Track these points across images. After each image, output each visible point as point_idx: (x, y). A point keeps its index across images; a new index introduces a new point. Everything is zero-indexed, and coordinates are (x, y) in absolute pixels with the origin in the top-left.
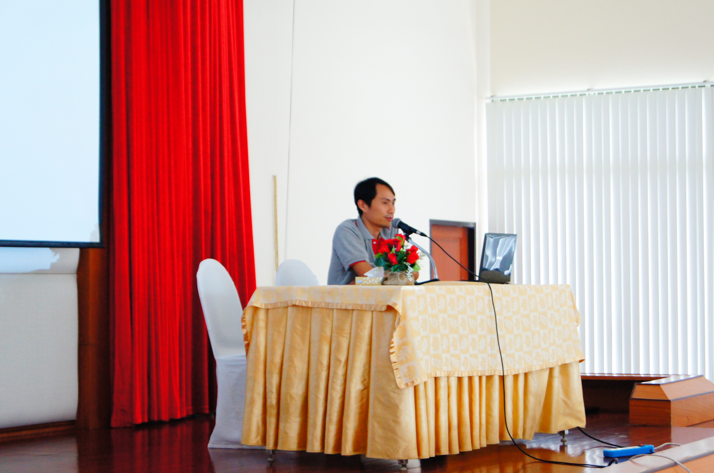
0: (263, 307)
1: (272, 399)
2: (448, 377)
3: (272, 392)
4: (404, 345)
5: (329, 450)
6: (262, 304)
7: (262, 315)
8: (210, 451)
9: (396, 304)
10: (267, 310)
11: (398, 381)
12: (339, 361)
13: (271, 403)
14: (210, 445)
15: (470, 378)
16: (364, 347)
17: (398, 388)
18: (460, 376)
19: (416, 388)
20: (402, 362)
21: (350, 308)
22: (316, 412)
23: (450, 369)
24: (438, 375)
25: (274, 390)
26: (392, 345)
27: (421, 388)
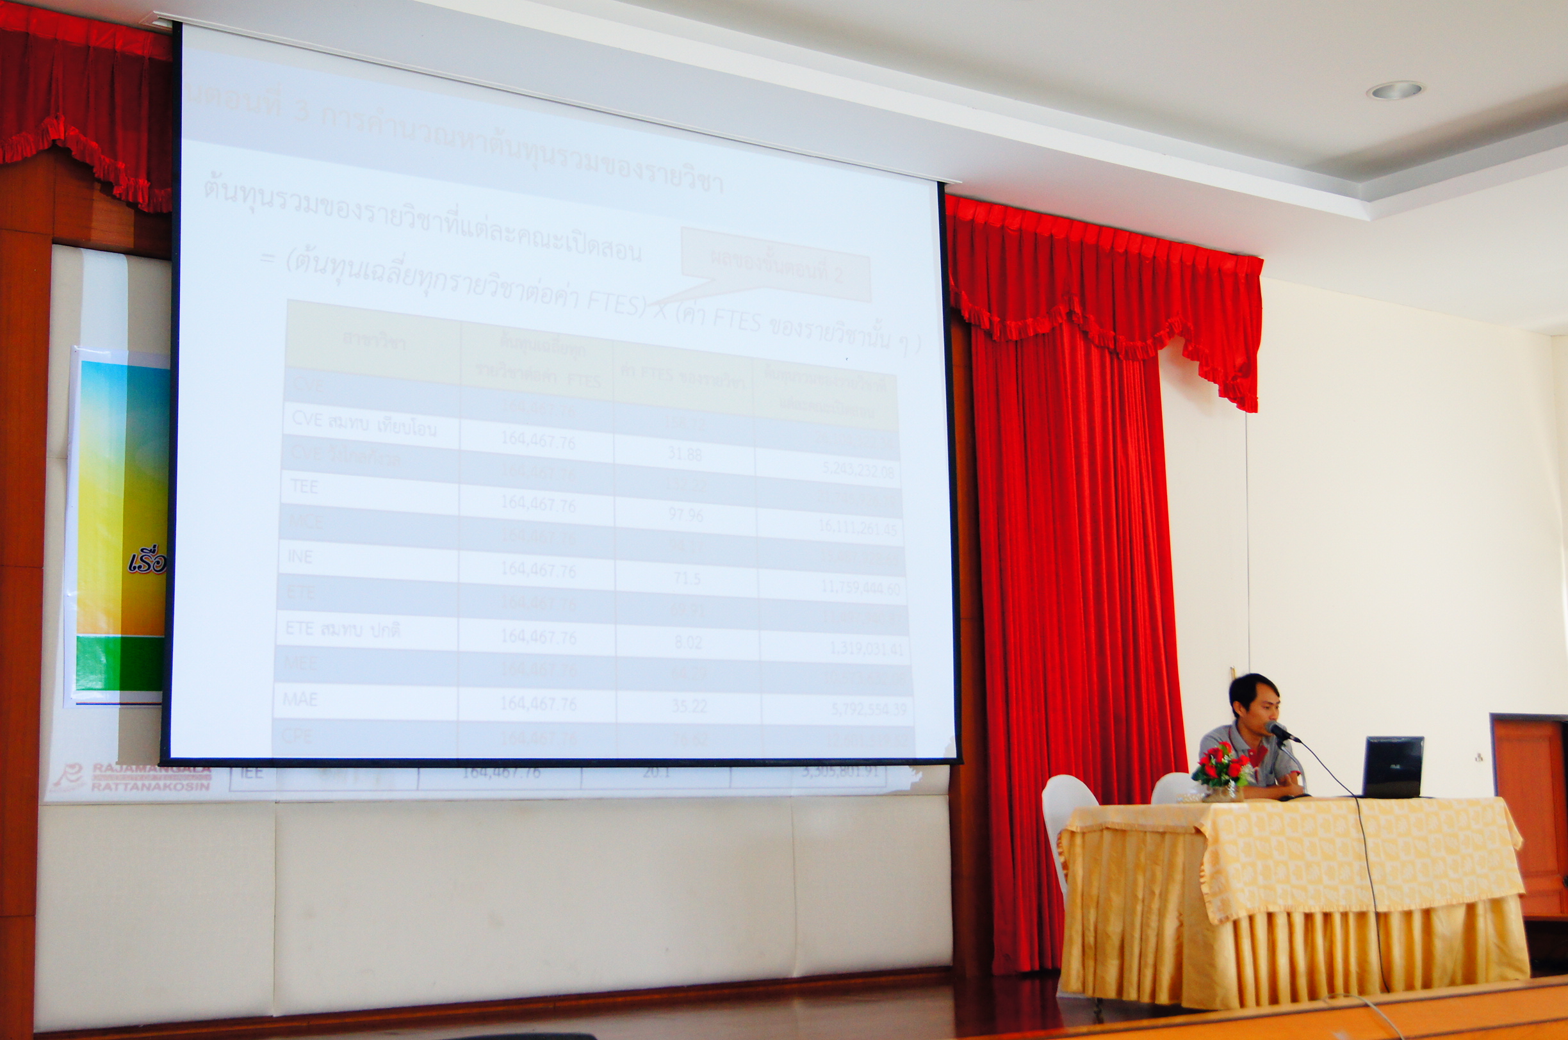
0: (1079, 830)
1: (1091, 939)
2: (1289, 915)
3: (1090, 930)
4: (1217, 873)
5: (1146, 999)
6: (1077, 827)
7: (1078, 840)
8: (1059, 1002)
9: (1203, 825)
10: (1084, 834)
11: (1211, 916)
12: (1153, 893)
13: (1089, 943)
14: (1059, 994)
15: (1327, 916)
16: (1178, 877)
17: (1210, 924)
18: (1307, 911)
19: (1236, 924)
20: (1214, 894)
21: (1161, 830)
22: (1132, 954)
23: (1290, 902)
24: (1271, 910)
25: (1092, 928)
26: (1202, 874)
27: (1244, 926)
